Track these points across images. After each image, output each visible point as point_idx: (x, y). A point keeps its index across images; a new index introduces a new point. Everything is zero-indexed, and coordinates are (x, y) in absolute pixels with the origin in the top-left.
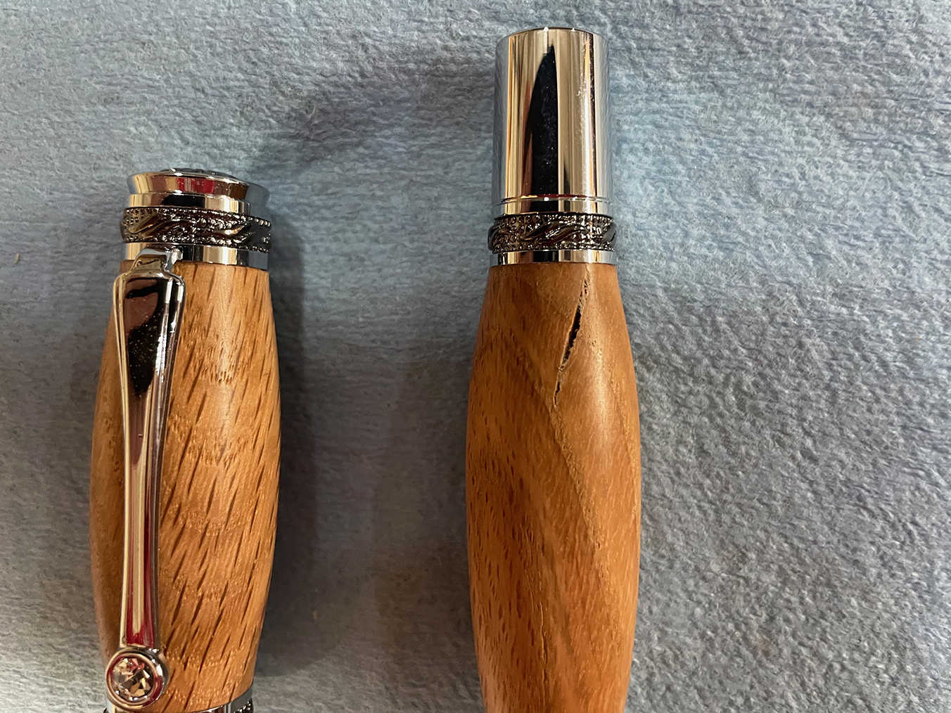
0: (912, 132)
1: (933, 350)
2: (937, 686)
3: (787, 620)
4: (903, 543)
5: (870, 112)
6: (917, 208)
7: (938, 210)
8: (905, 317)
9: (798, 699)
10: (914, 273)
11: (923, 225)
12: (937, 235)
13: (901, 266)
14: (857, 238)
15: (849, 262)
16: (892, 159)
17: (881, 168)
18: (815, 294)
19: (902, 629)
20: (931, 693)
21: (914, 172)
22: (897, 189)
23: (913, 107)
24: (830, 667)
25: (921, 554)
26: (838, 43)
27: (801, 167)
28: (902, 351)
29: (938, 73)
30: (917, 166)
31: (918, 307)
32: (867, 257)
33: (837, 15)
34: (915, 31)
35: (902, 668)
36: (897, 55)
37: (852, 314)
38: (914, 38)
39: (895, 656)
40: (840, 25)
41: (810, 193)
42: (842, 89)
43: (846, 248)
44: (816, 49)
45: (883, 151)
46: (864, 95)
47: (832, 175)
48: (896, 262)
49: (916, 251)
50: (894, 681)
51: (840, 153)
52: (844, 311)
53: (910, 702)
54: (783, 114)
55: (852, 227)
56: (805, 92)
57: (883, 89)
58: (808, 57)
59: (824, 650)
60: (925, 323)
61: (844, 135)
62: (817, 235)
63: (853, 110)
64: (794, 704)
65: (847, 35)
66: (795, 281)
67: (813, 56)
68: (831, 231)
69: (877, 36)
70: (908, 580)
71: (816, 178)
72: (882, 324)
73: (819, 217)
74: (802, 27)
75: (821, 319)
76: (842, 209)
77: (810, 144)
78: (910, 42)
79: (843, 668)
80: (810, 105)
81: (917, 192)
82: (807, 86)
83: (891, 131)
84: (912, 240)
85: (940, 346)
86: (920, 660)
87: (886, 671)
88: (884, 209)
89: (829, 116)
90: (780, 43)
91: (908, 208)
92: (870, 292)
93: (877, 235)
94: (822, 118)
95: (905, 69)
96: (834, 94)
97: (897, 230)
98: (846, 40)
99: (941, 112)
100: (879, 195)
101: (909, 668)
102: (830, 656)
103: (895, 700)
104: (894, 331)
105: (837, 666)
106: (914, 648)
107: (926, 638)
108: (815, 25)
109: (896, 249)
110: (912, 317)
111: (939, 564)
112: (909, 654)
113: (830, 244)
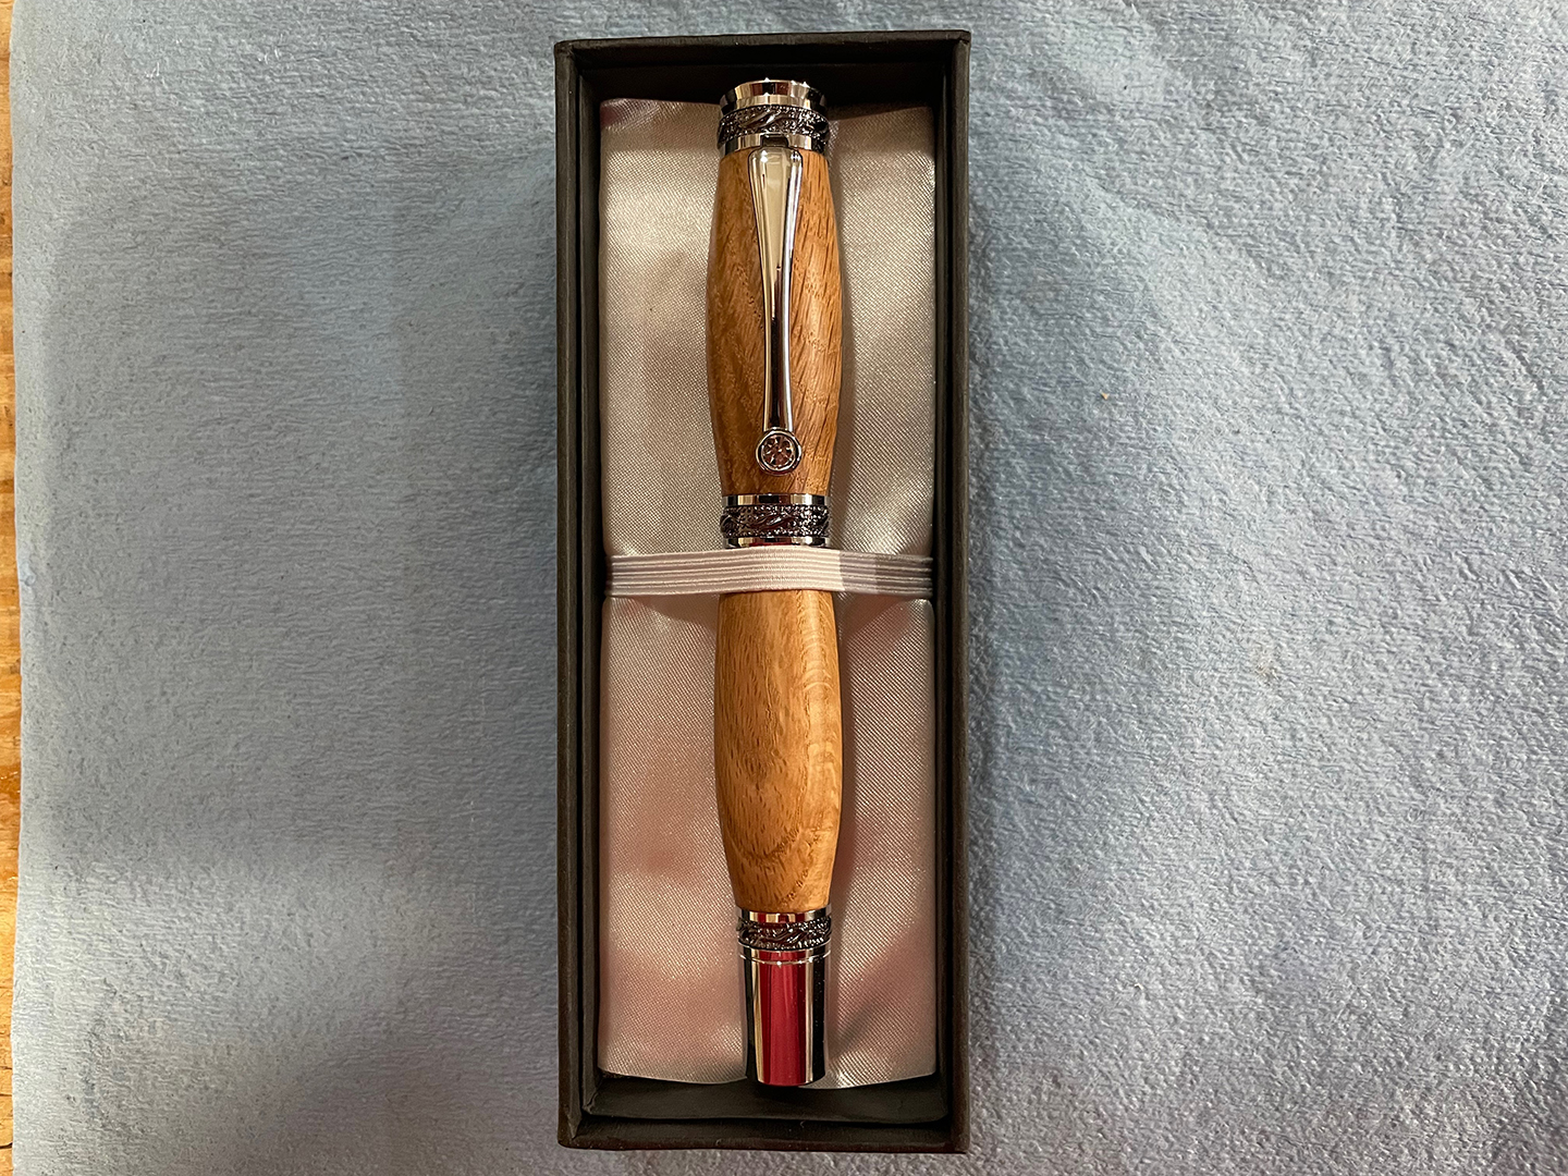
0: (1082, 307)
1: (1103, 461)
2: (1120, 711)
3: (1007, 665)
4: (1090, 604)
5: (1051, 295)
6: (1087, 361)
7: (1102, 362)
8: (1081, 439)
9: (1015, 722)
10: (1086, 407)
11: (1092, 372)
12: (1101, 380)
13: (1076, 403)
14: (1045, 385)
15: (1039, 402)
16: (1069, 325)
17: (1061, 333)
18: (1016, 426)
19: (1092, 669)
20: (1115, 716)
21: (1085, 335)
22: (1073, 348)
23: (1082, 289)
24: (1039, 697)
25: (1103, 611)
26: (1024, 249)
27: (1005, 336)
28: (1081, 464)
29: (1097, 264)
30: (1087, 331)
31: (1090, 432)
32: (1052, 399)
33: (1021, 229)
34: (1078, 237)
35: (1093, 699)
36: (1066, 254)
37: (1043, 439)
38: (1078, 242)
39: (1088, 688)
40: (1025, 236)
41: (1012, 355)
42: (1030, 280)
43: (1036, 392)
44: (1008, 254)
45: (1063, 321)
46: (1046, 283)
47: (1027, 341)
48: (1073, 400)
49: (1087, 392)
50: (1087, 708)
51: (1032, 325)
52: (1037, 437)
53: (1100, 723)
54: (990, 301)
55: (1041, 378)
56: (1004, 284)
57: (1059, 278)
58: (1005, 259)
59: (1034, 686)
60: (1096, 443)
61: (1034, 311)
62: (1016, 384)
63: (1039, 294)
64: (1012, 725)
65: (1030, 242)
66: (1001, 418)
67: (1008, 258)
68: (1026, 381)
69: (1052, 242)
70: (1096, 632)
71: (1016, 344)
72: (1065, 445)
73: (1018, 372)
74: (999, 239)
75: (1021, 444)
76: (1034, 364)
77: (1012, 320)
78: (1075, 244)
79: (1049, 699)
80: (1009, 292)
81: (1088, 349)
82: (1006, 280)
83: (1067, 307)
84: (1083, 384)
85: (1107, 459)
86: (1107, 691)
87: (1081, 700)
88: (1064, 363)
89: (1023, 299)
90: (984, 251)
91: (1081, 361)
92: (1054, 422)
93: (1059, 382)
94: (1018, 301)
95: (1073, 263)
96: (1025, 283)
97: (1073, 377)
98: (1029, 246)
99: (1102, 292)
100: (1061, 353)
101: (1098, 697)
102: (1039, 689)
103: (1088, 721)
104: (1074, 449)
105: (1044, 697)
106: (1101, 682)
107: (1111, 675)
108: (1007, 237)
109: (1073, 392)
110: (1086, 438)
111: (1117, 618)
112: (1098, 687)
113: (1025, 390)
